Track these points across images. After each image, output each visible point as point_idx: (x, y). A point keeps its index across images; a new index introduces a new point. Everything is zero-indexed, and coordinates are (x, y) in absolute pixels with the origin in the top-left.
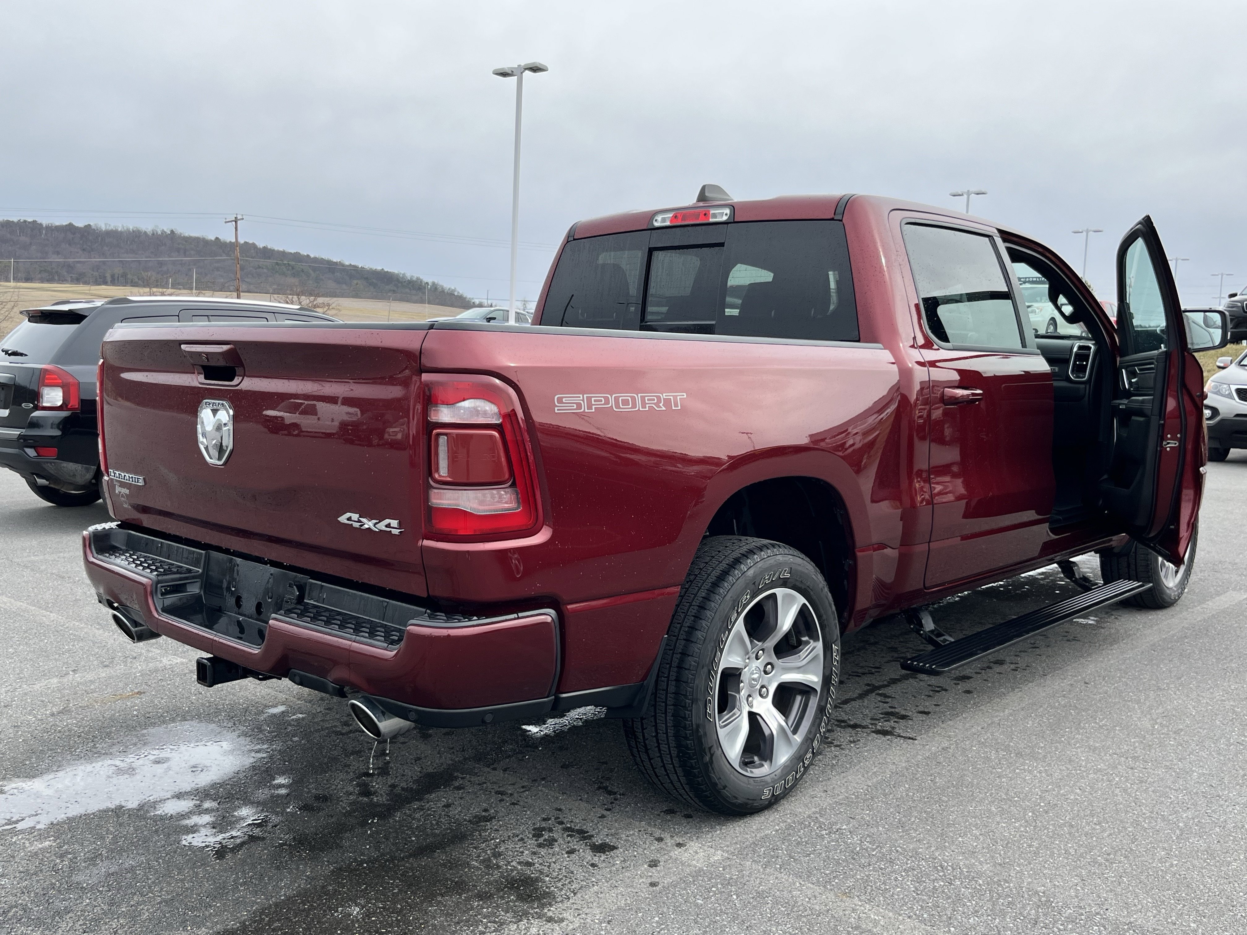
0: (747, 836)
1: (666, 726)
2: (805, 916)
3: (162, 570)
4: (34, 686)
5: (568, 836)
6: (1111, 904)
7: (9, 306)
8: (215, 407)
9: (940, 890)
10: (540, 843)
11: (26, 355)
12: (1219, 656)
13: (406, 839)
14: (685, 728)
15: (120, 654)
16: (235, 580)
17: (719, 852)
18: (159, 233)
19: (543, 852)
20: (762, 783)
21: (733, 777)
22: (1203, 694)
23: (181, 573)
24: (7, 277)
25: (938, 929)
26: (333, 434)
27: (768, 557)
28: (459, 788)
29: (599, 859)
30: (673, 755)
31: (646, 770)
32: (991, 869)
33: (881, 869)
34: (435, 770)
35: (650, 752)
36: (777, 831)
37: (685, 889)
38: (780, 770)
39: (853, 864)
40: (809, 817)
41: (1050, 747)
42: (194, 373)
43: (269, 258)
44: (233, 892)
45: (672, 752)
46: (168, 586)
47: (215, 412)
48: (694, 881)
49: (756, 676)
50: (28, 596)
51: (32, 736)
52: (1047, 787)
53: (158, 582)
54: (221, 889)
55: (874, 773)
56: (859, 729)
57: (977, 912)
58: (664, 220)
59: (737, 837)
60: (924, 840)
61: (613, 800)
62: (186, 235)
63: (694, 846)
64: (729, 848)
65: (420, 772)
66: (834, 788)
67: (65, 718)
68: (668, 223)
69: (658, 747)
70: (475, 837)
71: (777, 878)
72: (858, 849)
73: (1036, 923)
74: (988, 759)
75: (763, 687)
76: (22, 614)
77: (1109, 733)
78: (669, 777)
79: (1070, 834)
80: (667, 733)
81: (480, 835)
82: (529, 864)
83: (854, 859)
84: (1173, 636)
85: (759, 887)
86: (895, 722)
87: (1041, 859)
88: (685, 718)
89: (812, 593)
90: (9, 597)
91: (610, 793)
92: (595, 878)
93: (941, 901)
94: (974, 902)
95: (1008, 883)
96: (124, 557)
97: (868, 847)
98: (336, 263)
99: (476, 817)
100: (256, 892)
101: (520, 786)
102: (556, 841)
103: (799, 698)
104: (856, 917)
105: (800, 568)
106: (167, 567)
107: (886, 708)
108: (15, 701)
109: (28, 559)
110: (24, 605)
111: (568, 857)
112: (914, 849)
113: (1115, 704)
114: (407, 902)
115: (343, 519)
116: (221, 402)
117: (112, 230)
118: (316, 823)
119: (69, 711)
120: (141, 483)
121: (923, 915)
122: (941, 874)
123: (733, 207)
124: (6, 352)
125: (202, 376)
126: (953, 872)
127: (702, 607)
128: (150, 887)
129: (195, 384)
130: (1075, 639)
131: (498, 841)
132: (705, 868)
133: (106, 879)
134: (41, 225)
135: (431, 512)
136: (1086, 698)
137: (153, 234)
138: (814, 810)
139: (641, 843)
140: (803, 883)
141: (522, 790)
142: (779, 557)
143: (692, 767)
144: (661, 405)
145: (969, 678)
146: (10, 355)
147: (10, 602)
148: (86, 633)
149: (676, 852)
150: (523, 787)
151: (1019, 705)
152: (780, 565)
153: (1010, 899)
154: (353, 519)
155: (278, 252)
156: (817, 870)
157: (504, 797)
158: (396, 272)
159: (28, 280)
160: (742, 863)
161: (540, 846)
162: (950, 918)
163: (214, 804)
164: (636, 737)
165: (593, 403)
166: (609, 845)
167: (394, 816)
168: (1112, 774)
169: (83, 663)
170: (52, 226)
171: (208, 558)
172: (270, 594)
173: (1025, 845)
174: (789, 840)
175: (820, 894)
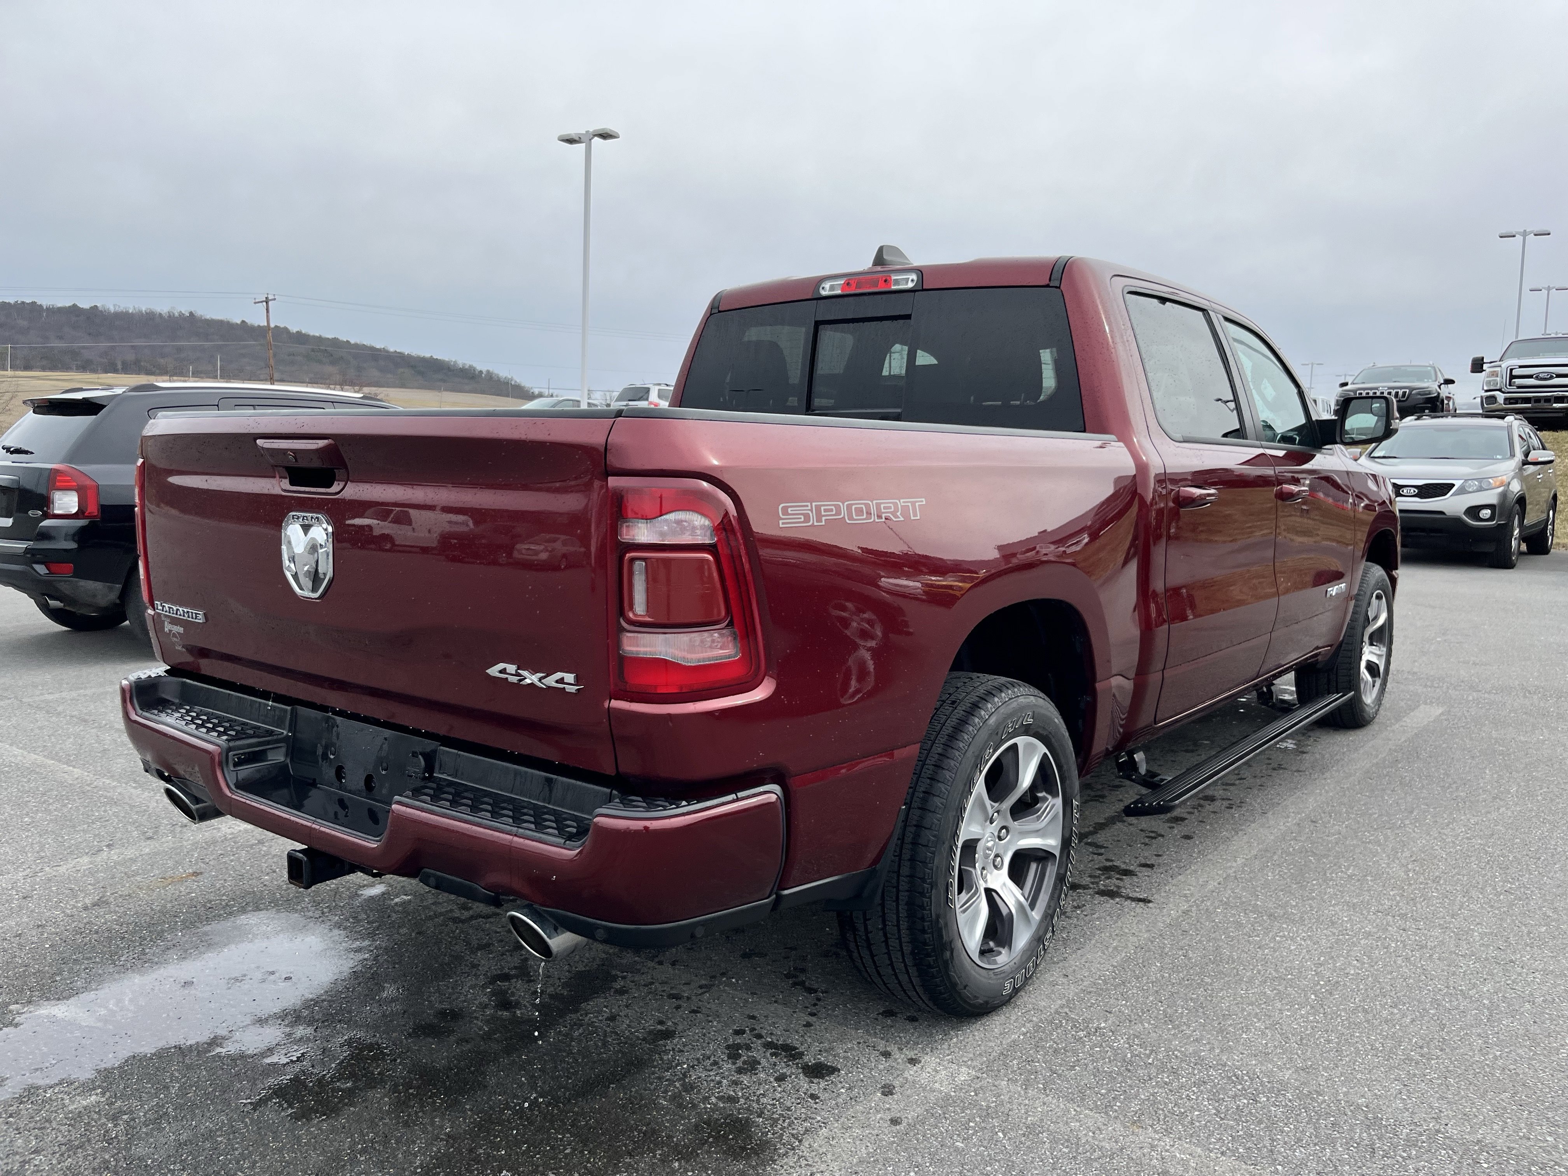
0: (991, 1044)
1: (898, 917)
2: (1095, 1160)
3: (233, 733)
4: (58, 868)
5: (772, 1055)
6: (1447, 1116)
7: (7, 396)
8: (307, 522)
9: (1246, 1111)
10: (740, 1067)
11: (32, 453)
12: (1442, 784)
13: (568, 1069)
14: (923, 919)
15: (165, 822)
16: (334, 745)
17: (964, 1069)
18: (177, 314)
19: (745, 1079)
20: (1002, 975)
21: (974, 972)
22: (1445, 831)
23: (258, 737)
24: (3, 365)
25: (1263, 1169)
26: (433, 548)
27: (1010, 699)
28: (622, 992)
29: (819, 1088)
30: (905, 952)
31: (865, 967)
32: (1294, 1076)
33: (1166, 1083)
34: (588, 968)
35: (873, 948)
36: (1024, 1034)
37: (936, 1127)
38: (1019, 957)
39: (1130, 1078)
40: (1057, 1012)
41: (1304, 906)
42: (274, 477)
43: (304, 344)
44: (351, 1165)
45: (905, 948)
46: (242, 754)
47: (306, 528)
48: (944, 1113)
49: (990, 844)
50: (45, 746)
51: (61, 939)
52: (1319, 959)
53: (230, 749)
54: (334, 1161)
55: (1115, 948)
56: (1081, 891)
57: (1300, 1140)
58: (832, 288)
59: (979, 1046)
60: (1202, 1040)
61: (815, 1001)
62: (208, 317)
63: (930, 1061)
64: (975, 1063)
65: (569, 971)
66: (1074, 971)
67: (102, 911)
68: (838, 292)
69: (886, 942)
70: (655, 1063)
71: (1044, 1104)
72: (1129, 1056)
73: (1373, 1152)
74: (1239, 925)
75: (997, 856)
76: (38, 770)
77: (1361, 884)
78: (897, 978)
79: (1368, 1021)
80: (898, 926)
81: (662, 1059)
82: (733, 1100)
83: (1129, 1071)
84: (1384, 760)
85: (1026, 1118)
86: (1117, 879)
87: (1347, 1059)
88: (922, 907)
89: (1053, 740)
90: (21, 748)
91: (811, 991)
92: (820, 1115)
93: (1252, 1127)
94: (1292, 1126)
95: (1321, 1095)
96: (179, 715)
97: (1140, 1052)
98: (379, 350)
99: (650, 1032)
100: (382, 1162)
101: (697, 985)
102: (759, 1063)
103: (1033, 866)
104: (1159, 1157)
105: (1043, 711)
106: (240, 728)
107: (1100, 861)
108: (36, 890)
109: (42, 698)
110: (40, 759)
111: (779, 1086)
112: (1195, 1052)
113: (1355, 846)
114: (586, 1167)
115: (494, 671)
116: (315, 515)
117: (122, 312)
118: (447, 1052)
119: (107, 903)
120: (201, 619)
121: (1237, 1149)
122: (1239, 1087)
123: (919, 271)
124: (8, 450)
125: (287, 481)
126: (1252, 1083)
127: (938, 766)
128: (238, 1162)
129: (277, 491)
130: (1280, 767)
131: (685, 1066)
132: (953, 1094)
133: (177, 1151)
134: (41, 306)
135: (624, 662)
136: (1320, 840)
137: (170, 316)
138: (1059, 1002)
139: (865, 1061)
140: (1078, 1109)
141: (700, 991)
142: (1021, 700)
143: (930, 966)
144: (899, 514)
145: (1183, 819)
146: (12, 453)
147: (22, 755)
148: (120, 794)
149: (912, 1072)
150: (701, 987)
151: (1250, 851)
152: (1022, 708)
153: (1332, 1119)
154: (508, 671)
155: (314, 337)
156: (1090, 1088)
157: (680, 1002)
158: (447, 359)
159: (27, 368)
160: (996, 1083)
161: (740, 1071)
162: (1271, 1151)
163: (310, 1030)
164: (855, 930)
165: (823, 513)
166: (826, 1065)
167: (547, 1036)
168: (1385, 939)
169: (119, 835)
170: (53, 308)
171: (294, 715)
172: (385, 765)
173: (1322, 1040)
174: (1043, 1047)
175: (1105, 1125)
